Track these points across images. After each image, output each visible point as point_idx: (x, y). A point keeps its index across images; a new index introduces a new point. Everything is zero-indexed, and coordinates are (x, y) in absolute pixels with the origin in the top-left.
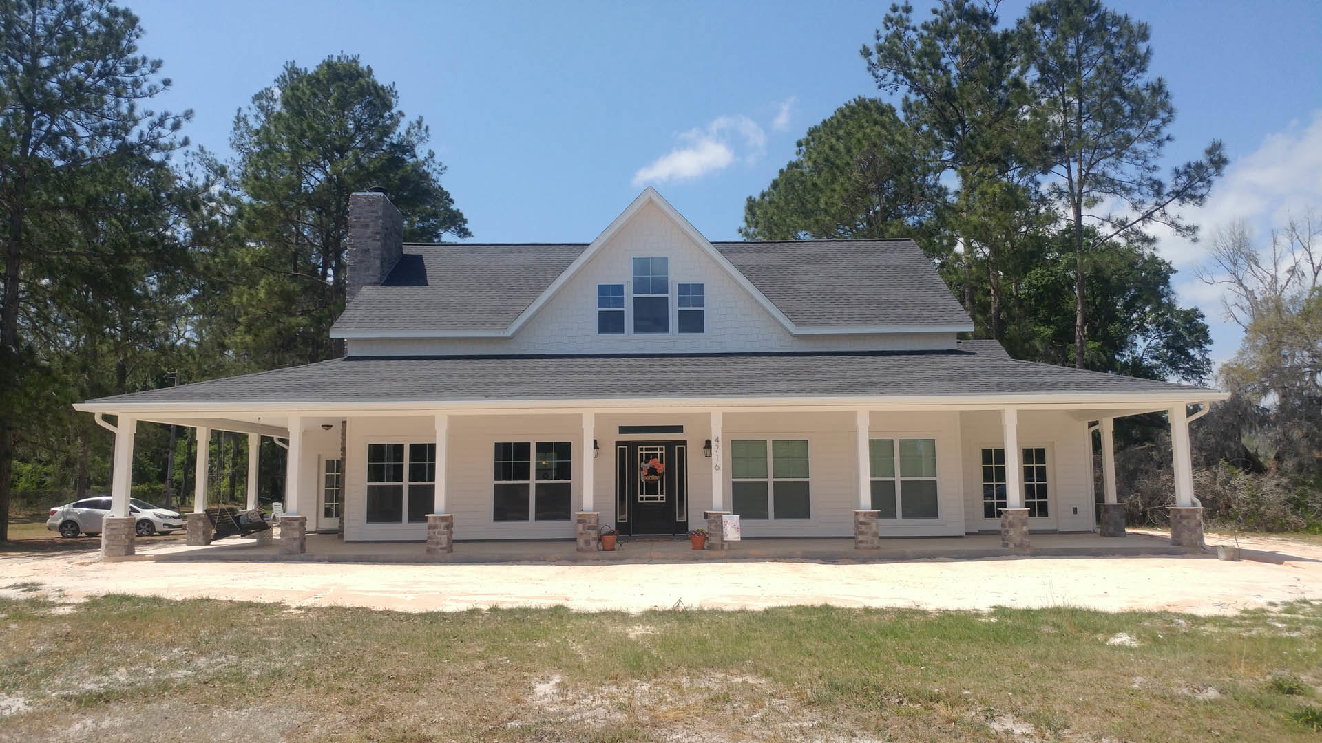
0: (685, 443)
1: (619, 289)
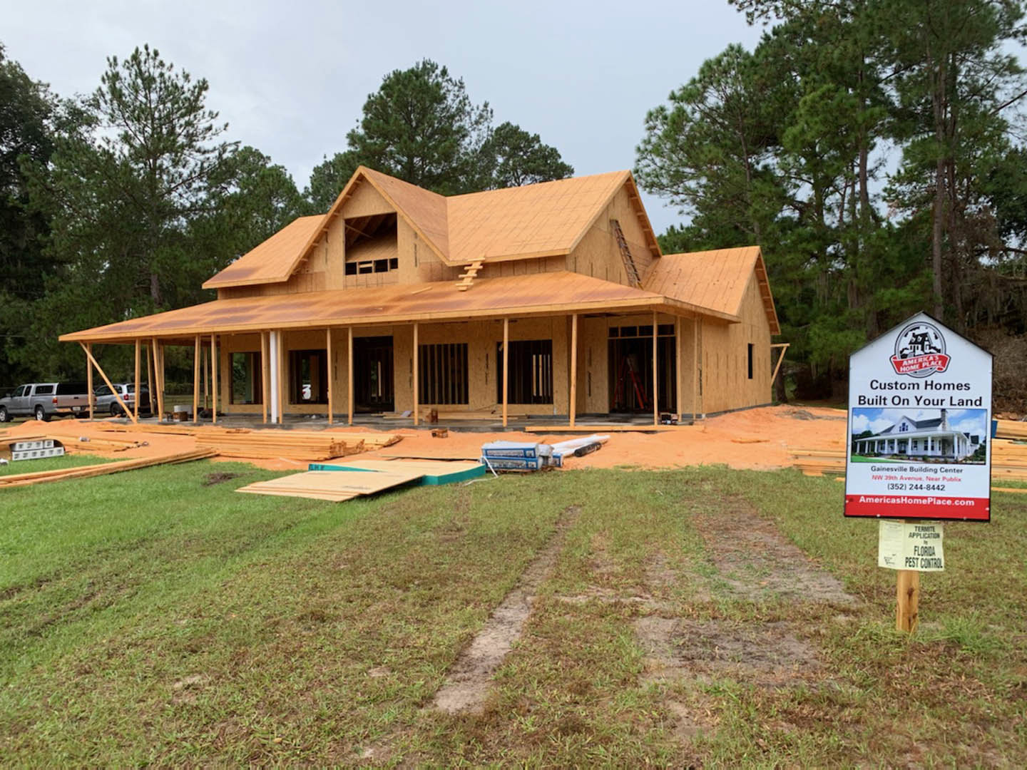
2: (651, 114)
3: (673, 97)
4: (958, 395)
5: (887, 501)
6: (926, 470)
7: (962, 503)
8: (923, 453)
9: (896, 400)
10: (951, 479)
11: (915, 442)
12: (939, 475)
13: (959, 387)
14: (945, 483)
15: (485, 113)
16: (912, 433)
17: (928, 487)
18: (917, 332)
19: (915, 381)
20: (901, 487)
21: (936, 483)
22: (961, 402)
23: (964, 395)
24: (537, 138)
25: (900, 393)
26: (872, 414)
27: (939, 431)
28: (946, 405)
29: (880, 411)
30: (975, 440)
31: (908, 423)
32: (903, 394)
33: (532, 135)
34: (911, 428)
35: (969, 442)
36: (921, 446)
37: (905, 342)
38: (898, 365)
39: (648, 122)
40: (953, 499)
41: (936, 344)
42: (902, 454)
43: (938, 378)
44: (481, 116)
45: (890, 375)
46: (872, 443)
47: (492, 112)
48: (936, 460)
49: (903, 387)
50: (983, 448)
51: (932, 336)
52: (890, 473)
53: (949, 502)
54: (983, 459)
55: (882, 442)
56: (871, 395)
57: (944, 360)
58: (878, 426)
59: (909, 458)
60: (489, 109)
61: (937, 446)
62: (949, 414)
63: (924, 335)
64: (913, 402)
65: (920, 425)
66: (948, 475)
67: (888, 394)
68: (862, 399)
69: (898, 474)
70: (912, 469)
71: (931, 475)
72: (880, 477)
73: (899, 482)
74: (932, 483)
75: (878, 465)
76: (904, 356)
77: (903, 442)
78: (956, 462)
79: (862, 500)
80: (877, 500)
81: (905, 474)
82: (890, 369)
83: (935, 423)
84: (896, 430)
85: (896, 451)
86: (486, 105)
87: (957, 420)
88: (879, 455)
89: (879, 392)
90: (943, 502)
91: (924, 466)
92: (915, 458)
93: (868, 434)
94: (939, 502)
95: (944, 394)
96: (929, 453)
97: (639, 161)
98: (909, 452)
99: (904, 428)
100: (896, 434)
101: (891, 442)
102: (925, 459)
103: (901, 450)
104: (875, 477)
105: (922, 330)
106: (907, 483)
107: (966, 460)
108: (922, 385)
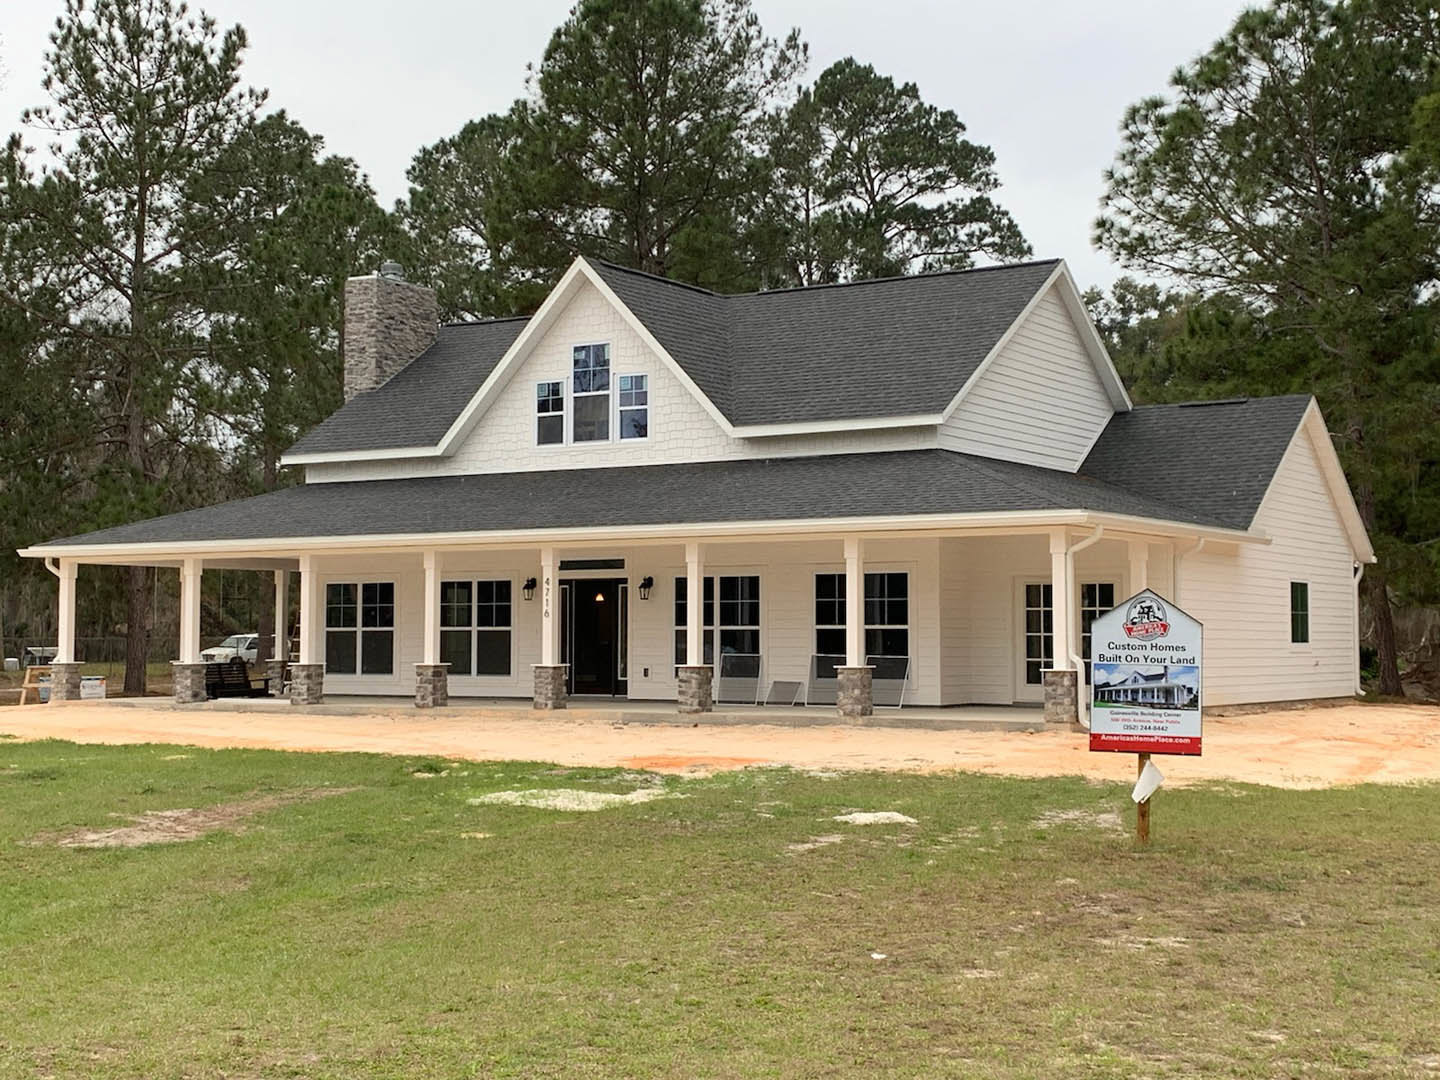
0: (625, 581)
1: (555, 388)
2: (1134, 111)
3: (1180, 79)
4: (1177, 655)
5: (1123, 739)
6: (1153, 714)
7: (1181, 741)
8: (1151, 701)
9: (1129, 658)
10: (1172, 722)
11: (1145, 691)
12: (1164, 718)
13: (1177, 648)
14: (1168, 725)
15: (790, 53)
16: (1142, 684)
17: (1155, 728)
18: (1144, 605)
19: (1143, 643)
20: (1135, 727)
21: (1161, 725)
22: (1179, 661)
23: (1180, 655)
24: (911, 91)
25: (1131, 652)
26: (1109, 668)
27: (1163, 683)
28: (1168, 663)
29: (1116, 666)
30: (1190, 690)
31: (1138, 677)
32: (1135, 653)
33: (898, 85)
34: (1141, 680)
35: (1185, 692)
36: (1149, 695)
37: (1134, 613)
38: (1130, 630)
39: (1127, 127)
40: (1174, 738)
41: (1159, 614)
42: (1134, 702)
43: (1160, 641)
44: (784, 58)
45: (1123, 638)
46: (1110, 692)
47: (806, 47)
48: (1161, 706)
49: (1133, 648)
50: (1196, 697)
51: (1156, 609)
52: (1126, 717)
53: (1171, 740)
54: (1196, 706)
55: (1118, 692)
56: (1109, 654)
57: (1165, 627)
58: (1115, 679)
59: (1140, 704)
60: (800, 42)
61: (1161, 695)
62: (1169, 671)
63: (1150, 607)
64: (1142, 660)
65: (1147, 678)
66: (1170, 719)
67: (1123, 653)
68: (1101, 657)
69: (1132, 717)
70: (1142, 714)
71: (1158, 718)
72: (1117, 720)
73: (1133, 724)
74: (1157, 725)
75: (1116, 710)
76: (1134, 623)
77: (1135, 692)
78: (1176, 708)
79: (1103, 737)
80: (1115, 738)
81: (1136, 717)
82: (1123, 632)
83: (1159, 677)
84: (1129, 682)
85: (1129, 699)
86: (793, 38)
87: (1176, 675)
88: (1116, 702)
89: (1115, 652)
90: (1166, 740)
91: (1152, 711)
92: (1145, 705)
93: (1107, 685)
94: (1163, 740)
95: (1166, 654)
96: (1156, 701)
97: (1108, 198)
98: (1140, 700)
99: (1135, 680)
100: (1129, 685)
101: (1126, 691)
102: (1152, 706)
103: (1134, 698)
104: (1113, 720)
105: (1148, 604)
106: (1139, 724)
107: (1184, 707)
108: (1149, 647)
